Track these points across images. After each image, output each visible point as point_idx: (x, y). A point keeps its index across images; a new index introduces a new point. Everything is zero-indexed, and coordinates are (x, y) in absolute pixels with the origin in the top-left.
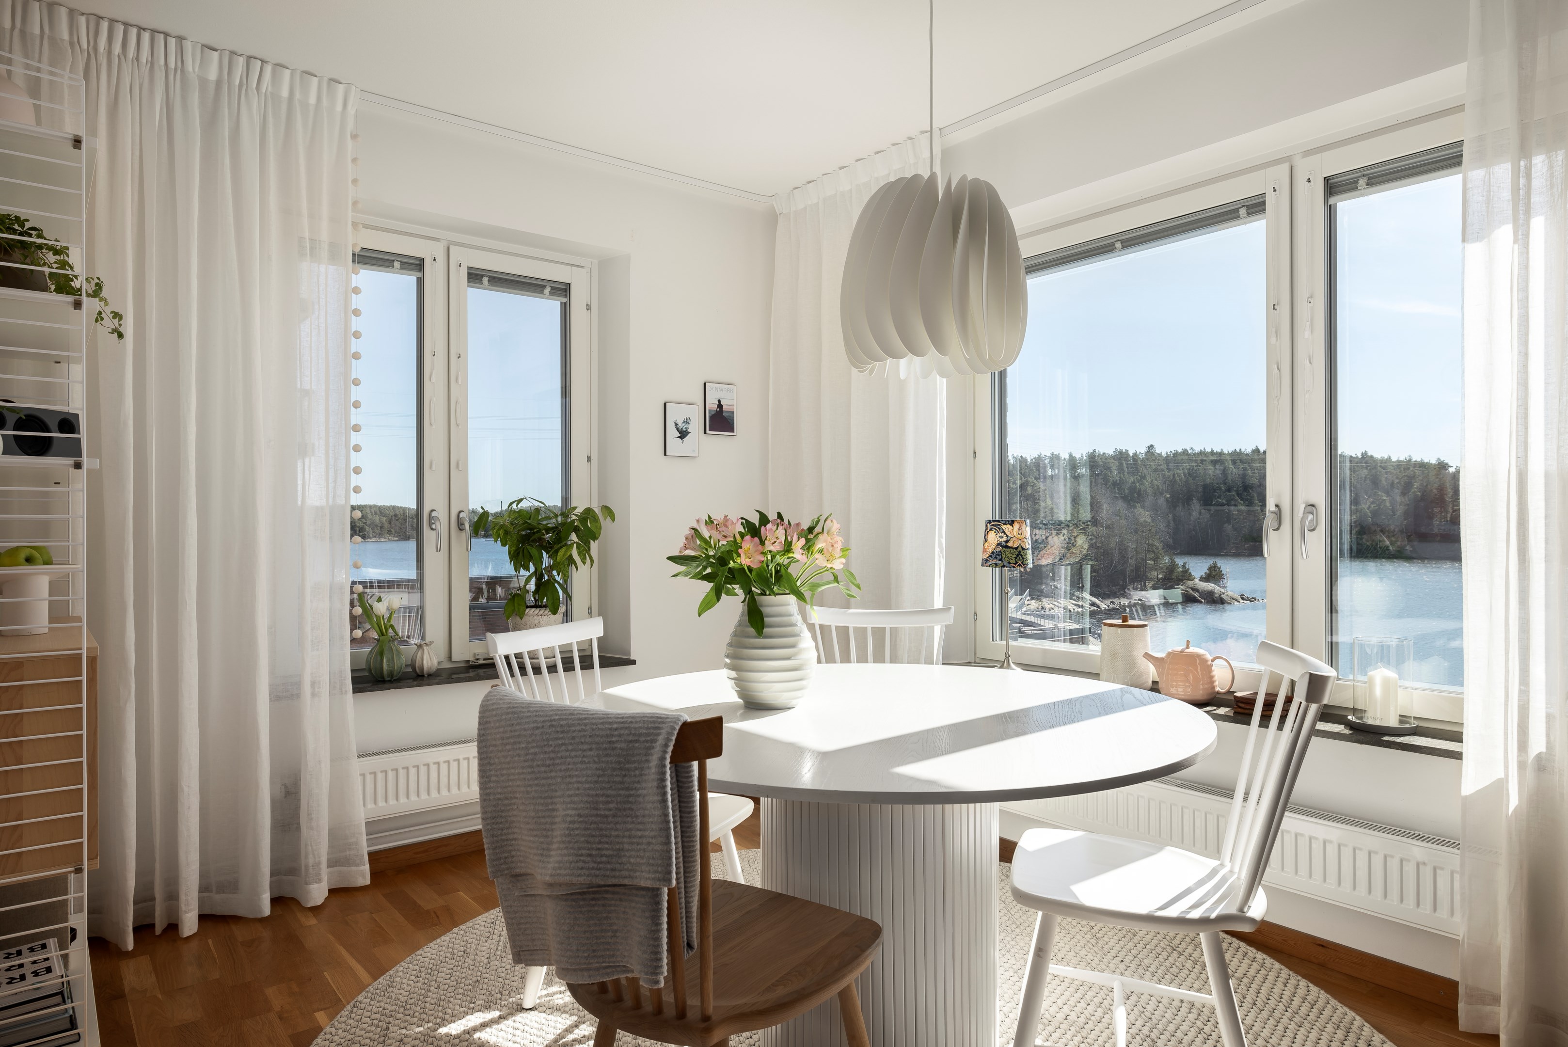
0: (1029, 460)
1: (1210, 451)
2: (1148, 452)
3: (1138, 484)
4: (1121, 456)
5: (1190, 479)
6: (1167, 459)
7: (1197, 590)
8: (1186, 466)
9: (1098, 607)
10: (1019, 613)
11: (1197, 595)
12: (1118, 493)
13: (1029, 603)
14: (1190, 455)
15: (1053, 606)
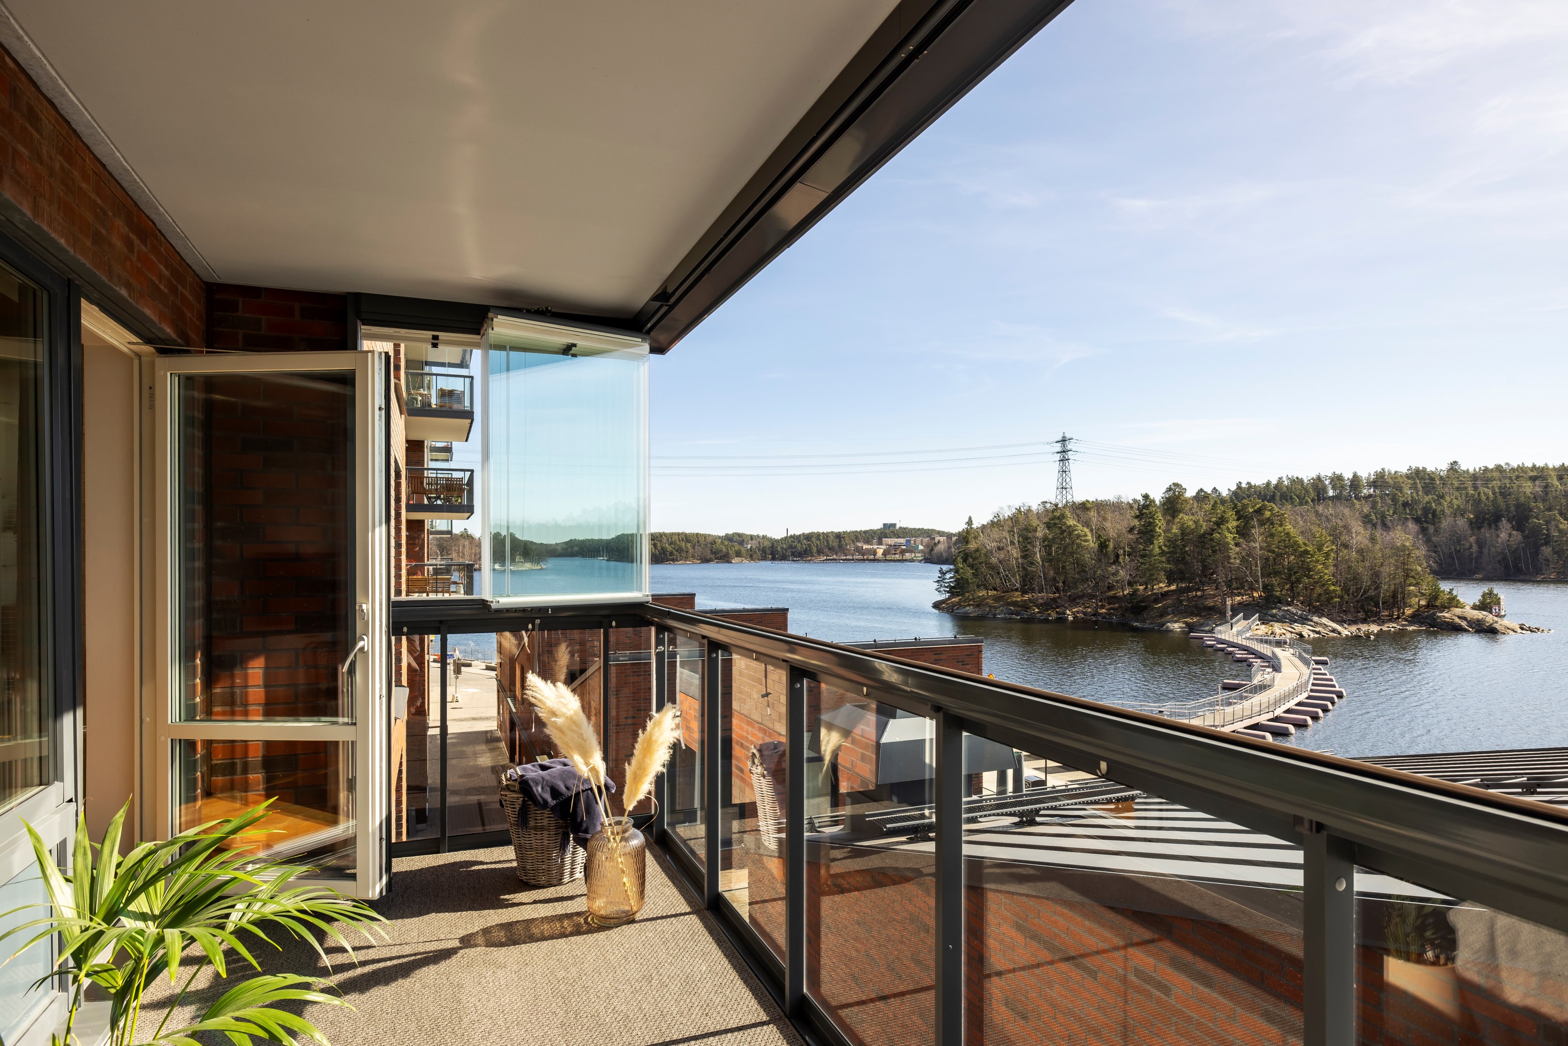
0: (1306, 481)
1: (1530, 465)
2: (1451, 469)
3: (1433, 505)
4: (1418, 475)
5: (1500, 498)
6: (1474, 477)
7: (1465, 619)
8: (1496, 484)
9: (1340, 633)
10: (1240, 638)
11: (1464, 624)
12: (1410, 514)
13: (1257, 627)
14: (1505, 471)
15: (1285, 631)
